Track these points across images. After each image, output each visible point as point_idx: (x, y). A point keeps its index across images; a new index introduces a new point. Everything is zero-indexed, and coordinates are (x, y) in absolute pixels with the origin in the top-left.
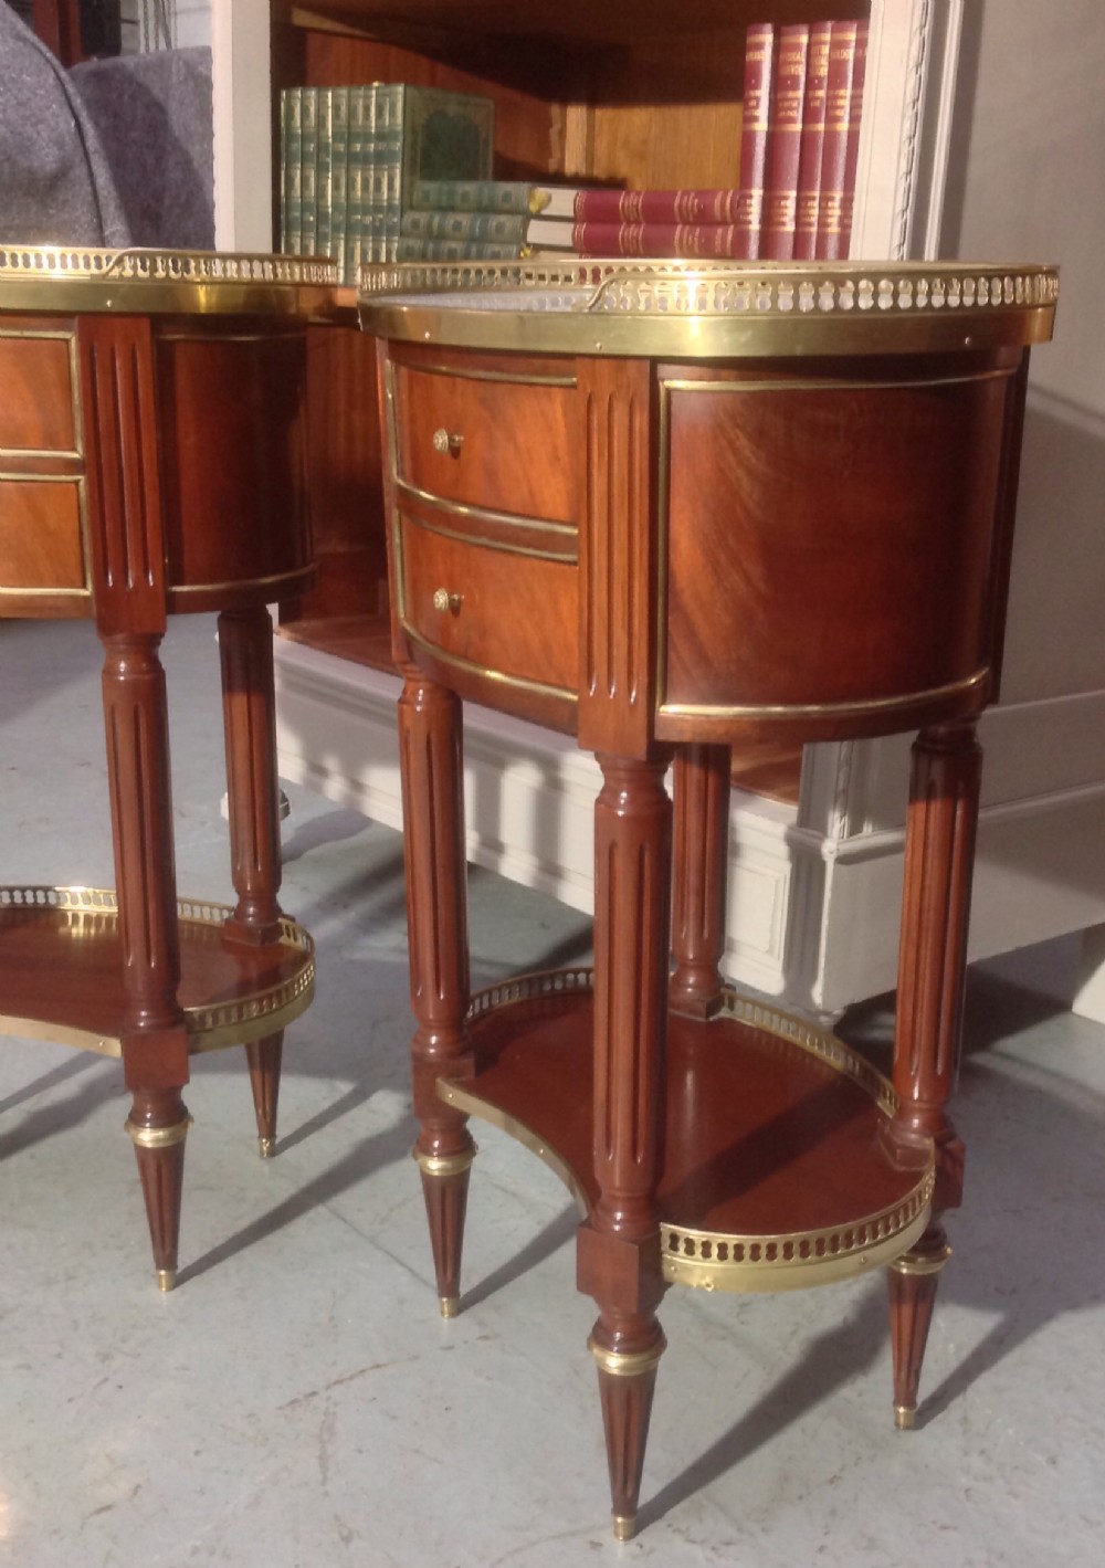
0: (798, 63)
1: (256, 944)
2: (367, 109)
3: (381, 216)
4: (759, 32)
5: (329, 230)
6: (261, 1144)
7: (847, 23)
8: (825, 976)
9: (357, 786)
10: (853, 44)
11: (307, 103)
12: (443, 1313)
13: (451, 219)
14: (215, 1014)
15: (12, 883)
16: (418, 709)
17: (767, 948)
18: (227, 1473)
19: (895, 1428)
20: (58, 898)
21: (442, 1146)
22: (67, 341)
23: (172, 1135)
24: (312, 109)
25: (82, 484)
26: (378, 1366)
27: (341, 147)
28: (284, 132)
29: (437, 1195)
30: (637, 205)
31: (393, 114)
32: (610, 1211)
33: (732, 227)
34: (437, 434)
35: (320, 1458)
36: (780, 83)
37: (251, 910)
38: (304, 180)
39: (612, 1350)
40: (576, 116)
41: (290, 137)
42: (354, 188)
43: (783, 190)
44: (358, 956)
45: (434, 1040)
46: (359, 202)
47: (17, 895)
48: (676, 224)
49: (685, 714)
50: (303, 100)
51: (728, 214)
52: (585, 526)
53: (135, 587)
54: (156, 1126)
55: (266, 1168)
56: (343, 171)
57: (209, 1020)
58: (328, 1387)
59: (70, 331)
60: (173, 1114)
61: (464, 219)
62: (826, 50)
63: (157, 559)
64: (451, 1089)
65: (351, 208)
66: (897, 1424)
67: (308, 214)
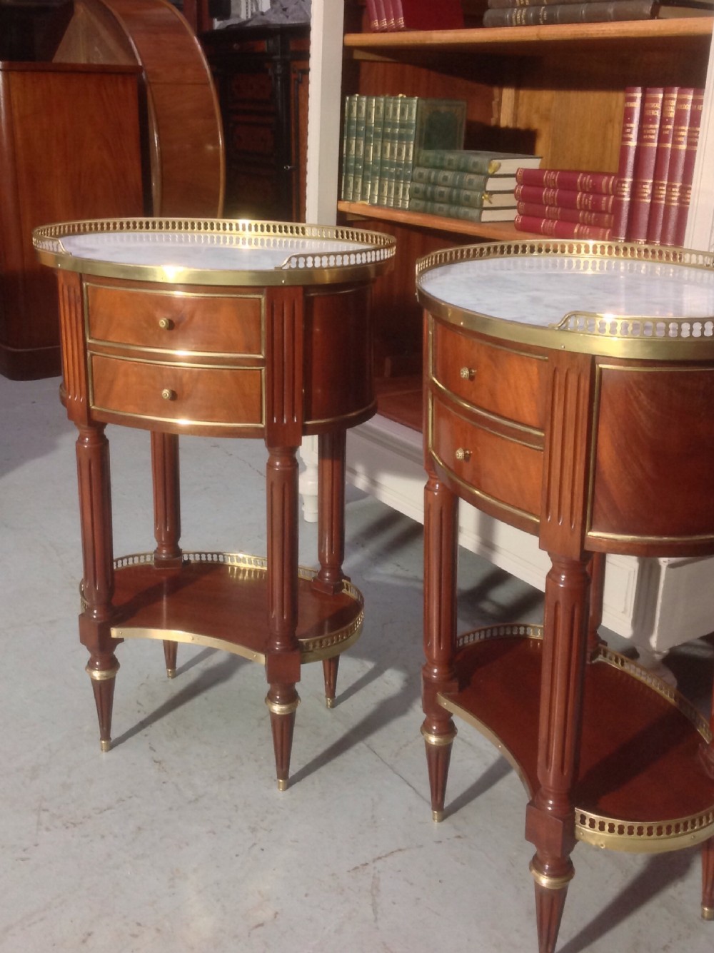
0: (656, 109)
1: (330, 594)
2: (395, 110)
3: (401, 169)
4: (633, 92)
5: (369, 174)
6: (327, 700)
7: (687, 90)
8: (659, 631)
9: (374, 482)
10: (690, 102)
11: (360, 103)
12: (434, 819)
13: (442, 174)
14: (314, 643)
15: (200, 550)
16: (436, 494)
17: (623, 610)
18: (323, 909)
19: (700, 917)
20: (224, 558)
21: (438, 729)
22: (260, 299)
23: (290, 708)
24: (364, 108)
25: (263, 371)
26: (400, 850)
27: (379, 129)
28: (346, 119)
29: (434, 756)
30: (554, 180)
31: (410, 114)
32: (546, 799)
33: (612, 197)
34: (462, 370)
35: (372, 905)
36: (645, 119)
37: (328, 574)
38: (357, 147)
39: (544, 874)
40: (508, 94)
41: (350, 122)
42: (386, 152)
43: (643, 178)
44: (373, 579)
45: (435, 671)
46: (388, 160)
47: (203, 556)
48: (578, 192)
49: (603, 538)
50: (359, 102)
51: (610, 190)
52: (548, 432)
53: (287, 422)
54: (281, 704)
55: (328, 714)
56: (380, 143)
57: (311, 646)
58: (374, 861)
59: (262, 294)
60: (291, 697)
61: (449, 174)
62: (674, 103)
63: (299, 408)
64: (446, 700)
65: (383, 163)
66: (703, 916)
67: (358, 164)
